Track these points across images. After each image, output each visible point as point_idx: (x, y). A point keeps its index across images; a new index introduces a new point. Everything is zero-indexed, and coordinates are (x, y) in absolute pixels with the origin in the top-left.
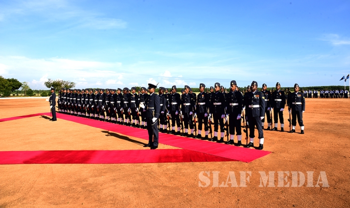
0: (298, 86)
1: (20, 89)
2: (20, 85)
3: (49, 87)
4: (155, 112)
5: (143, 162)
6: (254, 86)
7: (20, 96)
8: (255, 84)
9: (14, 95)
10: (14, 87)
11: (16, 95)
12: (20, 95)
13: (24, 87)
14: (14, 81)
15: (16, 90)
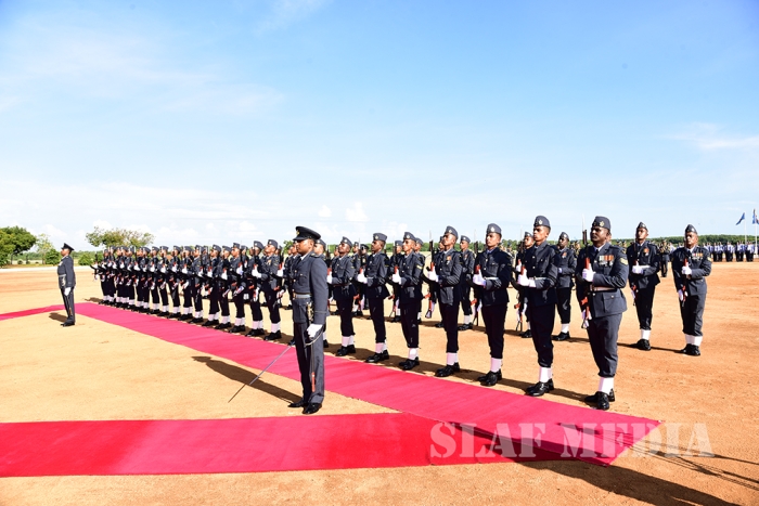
0: (696, 232)
1: (34, 249)
2: (32, 242)
3: (96, 244)
4: (313, 307)
5: (278, 466)
6: (598, 230)
7: (33, 265)
8: (602, 224)
9: (20, 263)
10: (18, 246)
11: (24, 262)
12: (33, 262)
13: (41, 246)
14: (19, 231)
15: (24, 252)
